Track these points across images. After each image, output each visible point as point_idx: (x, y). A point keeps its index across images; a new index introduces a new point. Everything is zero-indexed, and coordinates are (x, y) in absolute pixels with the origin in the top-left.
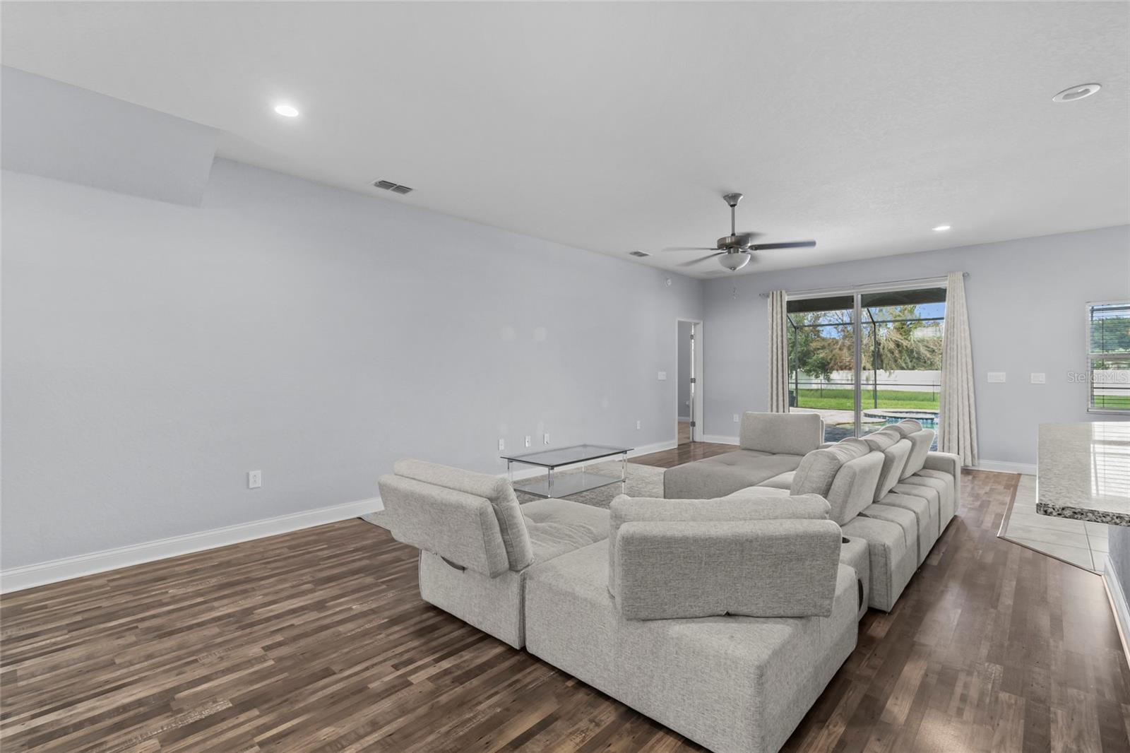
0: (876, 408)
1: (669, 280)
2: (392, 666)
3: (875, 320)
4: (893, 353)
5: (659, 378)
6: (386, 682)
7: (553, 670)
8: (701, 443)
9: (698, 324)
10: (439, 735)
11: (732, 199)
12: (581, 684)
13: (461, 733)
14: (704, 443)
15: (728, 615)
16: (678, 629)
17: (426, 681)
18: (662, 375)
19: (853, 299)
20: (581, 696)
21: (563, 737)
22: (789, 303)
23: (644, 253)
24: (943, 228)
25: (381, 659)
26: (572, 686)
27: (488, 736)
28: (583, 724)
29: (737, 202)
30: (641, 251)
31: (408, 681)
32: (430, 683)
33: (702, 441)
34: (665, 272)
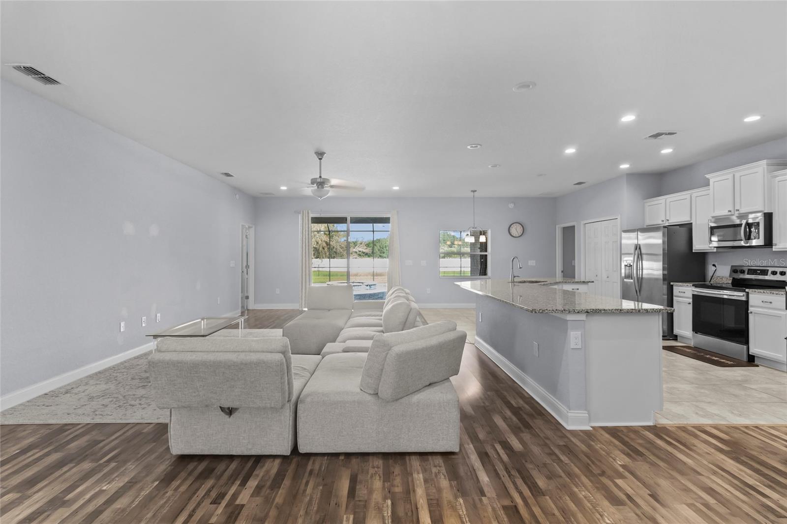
0: (330, 281)
1: (237, 196)
2: (211, 504)
3: (330, 230)
4: (324, 249)
5: (231, 266)
6: (221, 513)
7: (325, 456)
8: (253, 310)
9: (251, 227)
10: (303, 517)
11: (320, 155)
12: (348, 455)
13: (315, 509)
14: (255, 310)
15: (430, 384)
16: (416, 398)
17: (251, 498)
18: (232, 264)
19: (346, 219)
20: (354, 461)
21: (370, 481)
22: (312, 218)
23: (232, 174)
24: (396, 188)
25: (194, 505)
26: (345, 458)
27: (332, 501)
28: (371, 471)
29: (323, 157)
30: (230, 173)
31: (238, 505)
32: (257, 498)
33: (254, 309)
34: (237, 190)
